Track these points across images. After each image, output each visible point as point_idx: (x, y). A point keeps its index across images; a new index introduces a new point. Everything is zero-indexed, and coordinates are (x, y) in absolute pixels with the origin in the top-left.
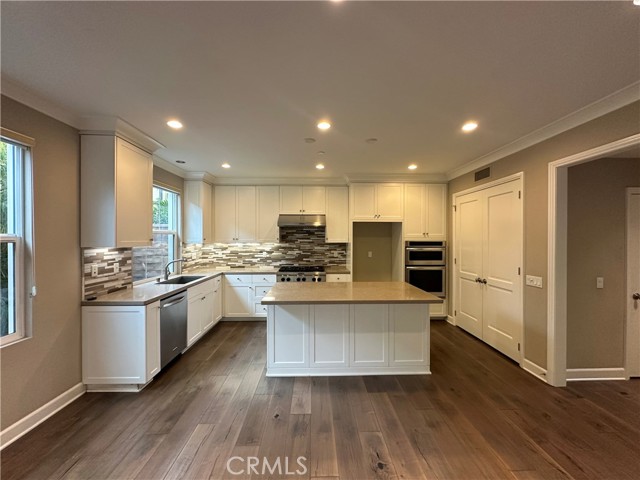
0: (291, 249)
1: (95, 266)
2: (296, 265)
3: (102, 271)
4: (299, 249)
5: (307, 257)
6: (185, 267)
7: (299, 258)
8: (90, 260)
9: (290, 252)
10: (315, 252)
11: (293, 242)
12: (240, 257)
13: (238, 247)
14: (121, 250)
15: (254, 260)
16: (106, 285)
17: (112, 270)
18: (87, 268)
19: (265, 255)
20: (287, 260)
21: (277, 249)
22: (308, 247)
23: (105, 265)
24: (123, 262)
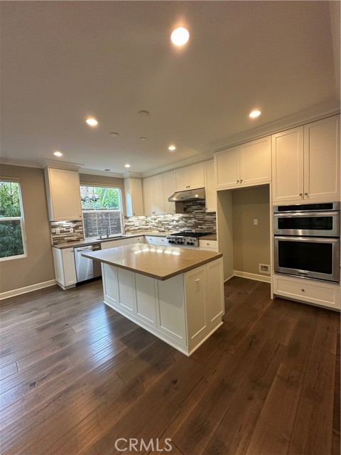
0: (190, 218)
1: (58, 230)
2: (194, 231)
3: (62, 232)
4: (195, 218)
5: (201, 224)
6: (128, 230)
7: (196, 225)
8: (55, 227)
9: (189, 221)
10: (206, 221)
11: (190, 212)
12: (163, 225)
13: (161, 218)
14: (75, 222)
15: (170, 227)
16: (65, 238)
17: (69, 231)
18: (53, 230)
19: (175, 223)
20: (188, 227)
21: (182, 218)
22: (201, 216)
23: (64, 229)
24: (76, 228)
